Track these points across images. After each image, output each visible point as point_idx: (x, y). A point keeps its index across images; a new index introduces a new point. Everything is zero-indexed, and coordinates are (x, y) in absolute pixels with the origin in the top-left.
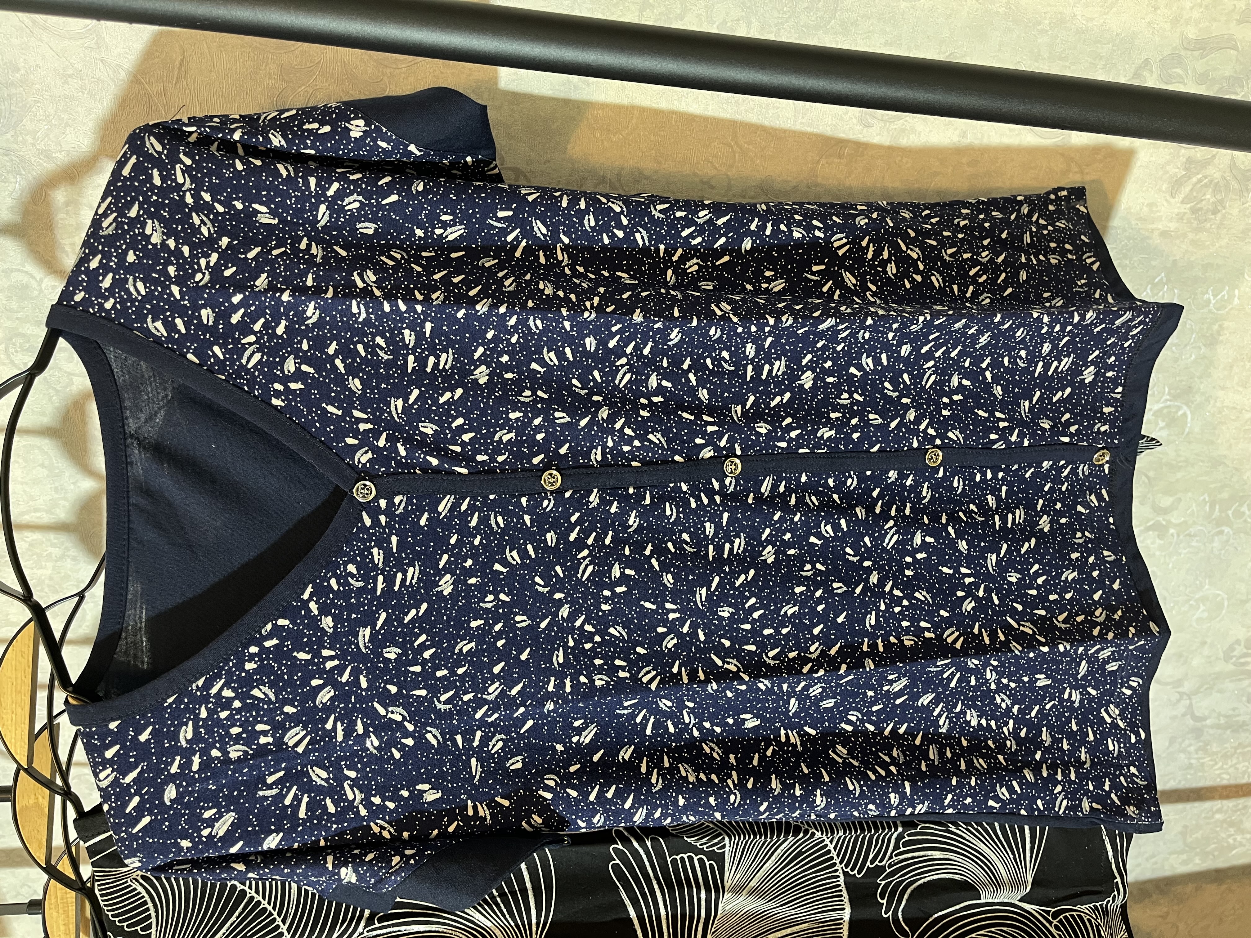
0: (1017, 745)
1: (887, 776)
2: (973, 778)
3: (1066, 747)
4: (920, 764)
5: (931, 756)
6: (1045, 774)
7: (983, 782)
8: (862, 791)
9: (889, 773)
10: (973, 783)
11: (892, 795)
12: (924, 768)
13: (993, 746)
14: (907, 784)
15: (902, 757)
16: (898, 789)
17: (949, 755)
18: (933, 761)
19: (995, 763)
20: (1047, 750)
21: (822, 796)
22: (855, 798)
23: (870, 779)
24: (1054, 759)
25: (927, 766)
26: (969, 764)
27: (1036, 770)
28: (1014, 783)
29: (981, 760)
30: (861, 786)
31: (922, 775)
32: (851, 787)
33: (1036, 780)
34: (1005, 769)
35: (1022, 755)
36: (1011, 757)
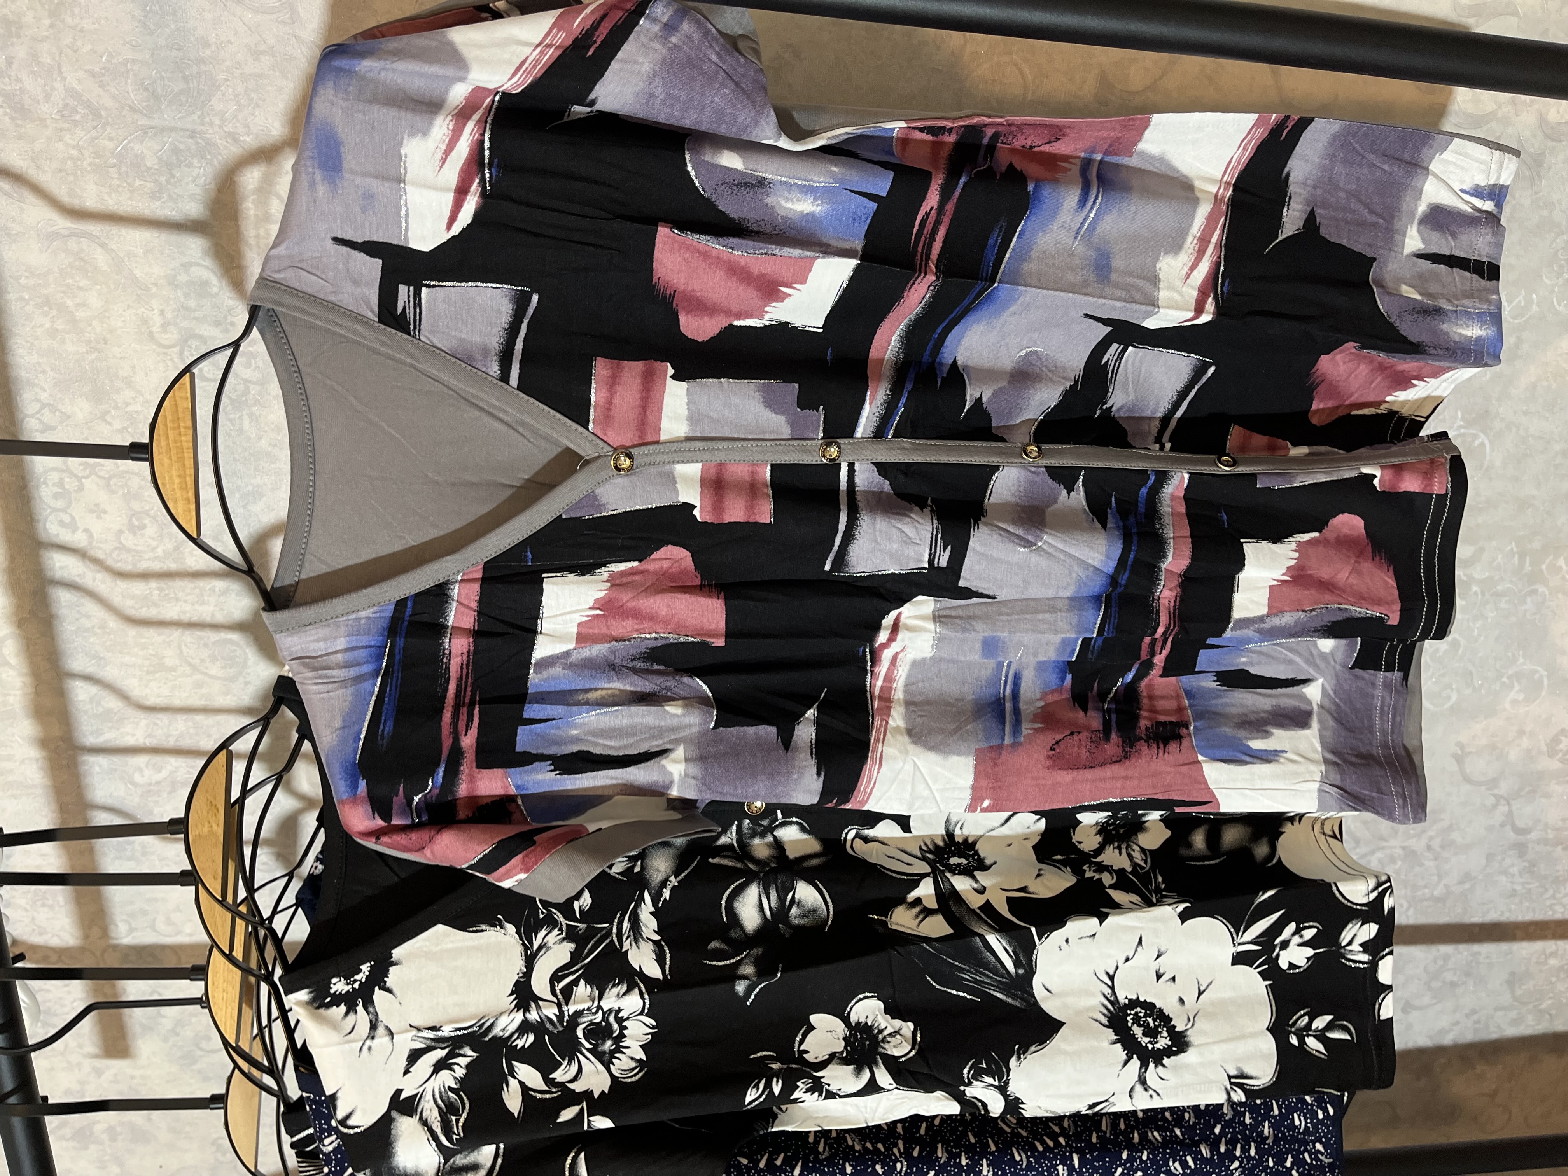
0: (1196, 1118)
1: (1055, 1147)
2: (1145, 1153)
3: (1248, 1121)
4: (1091, 1136)
5: (1104, 1128)
6: (1222, 1149)
7: (1155, 1156)
8: (1029, 1162)
9: (1057, 1144)
10: (1144, 1157)
11: (1060, 1168)
12: (1094, 1140)
13: (1170, 1118)
14: (1076, 1158)
15: (1072, 1128)
16: (1066, 1161)
17: (1122, 1126)
18: (1105, 1132)
19: (1171, 1136)
20: (1227, 1124)
21: (988, 1166)
22: (1021, 1169)
23: (1038, 1151)
24: (1234, 1133)
25: (1098, 1138)
26: (1143, 1137)
27: (1214, 1146)
28: (1189, 1158)
29: (1156, 1134)
30: (1028, 1157)
31: (1092, 1147)
32: (1018, 1158)
33: (1212, 1155)
34: (1181, 1143)
35: (1200, 1129)
36: (1189, 1130)
